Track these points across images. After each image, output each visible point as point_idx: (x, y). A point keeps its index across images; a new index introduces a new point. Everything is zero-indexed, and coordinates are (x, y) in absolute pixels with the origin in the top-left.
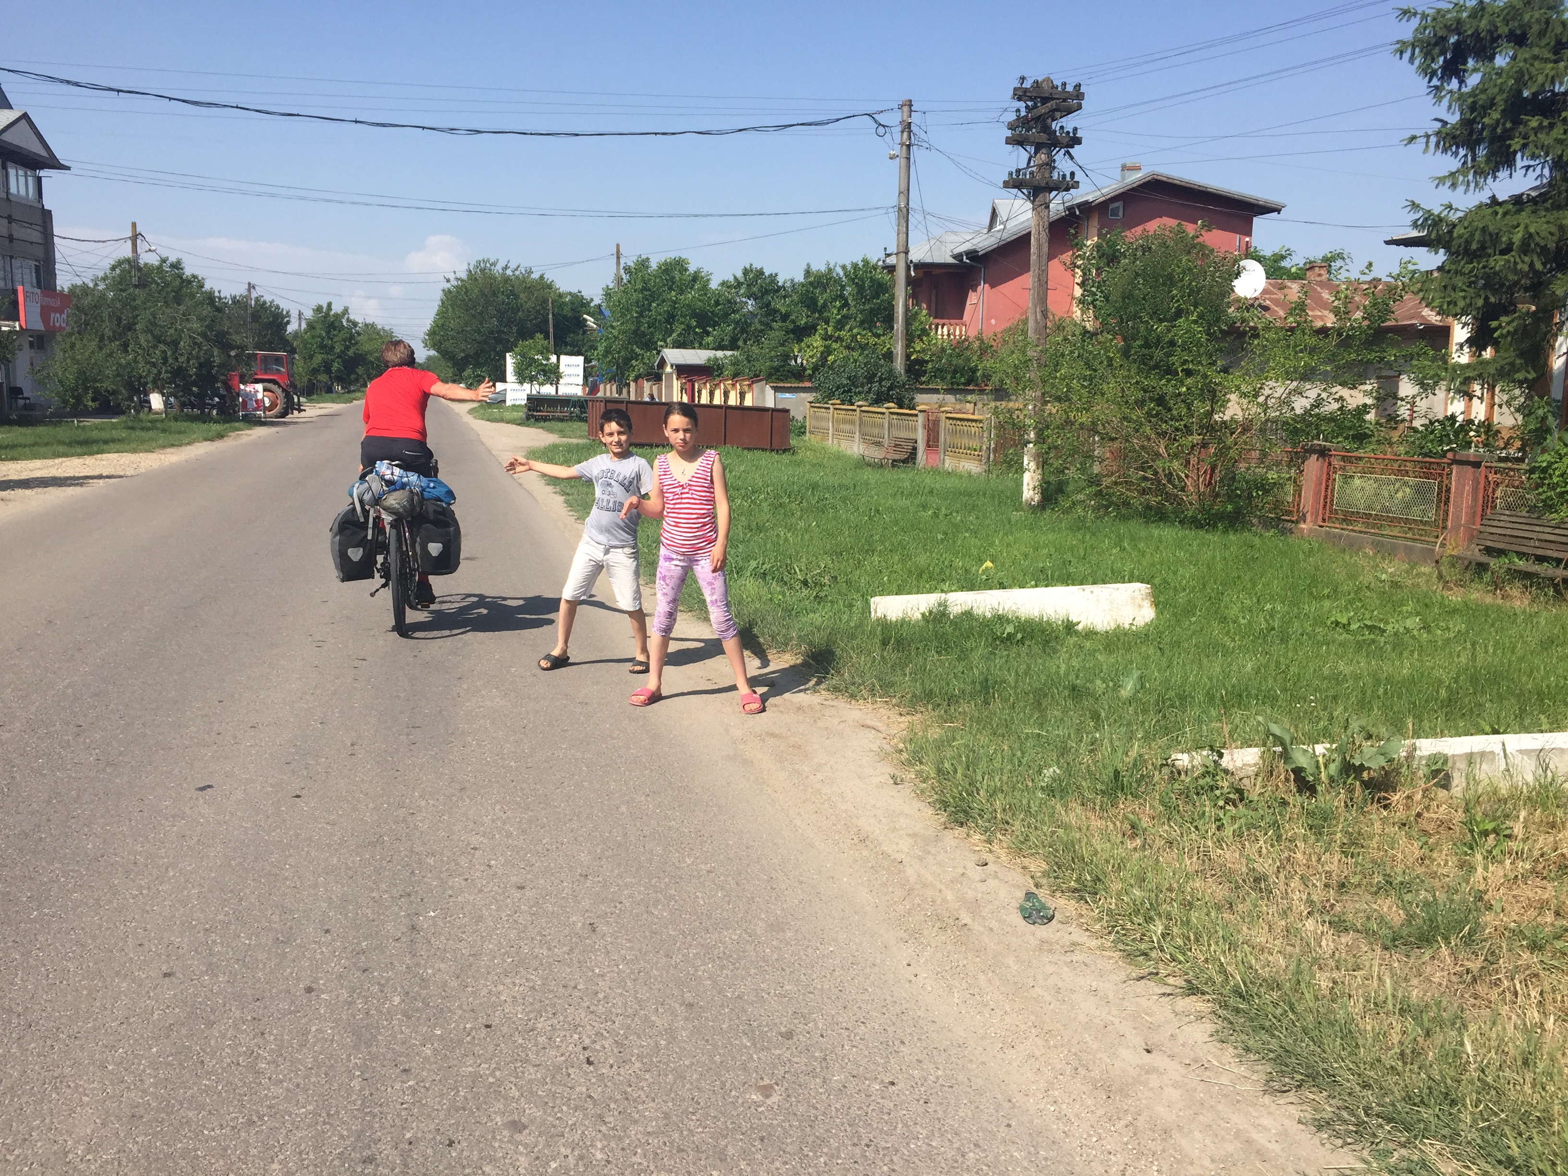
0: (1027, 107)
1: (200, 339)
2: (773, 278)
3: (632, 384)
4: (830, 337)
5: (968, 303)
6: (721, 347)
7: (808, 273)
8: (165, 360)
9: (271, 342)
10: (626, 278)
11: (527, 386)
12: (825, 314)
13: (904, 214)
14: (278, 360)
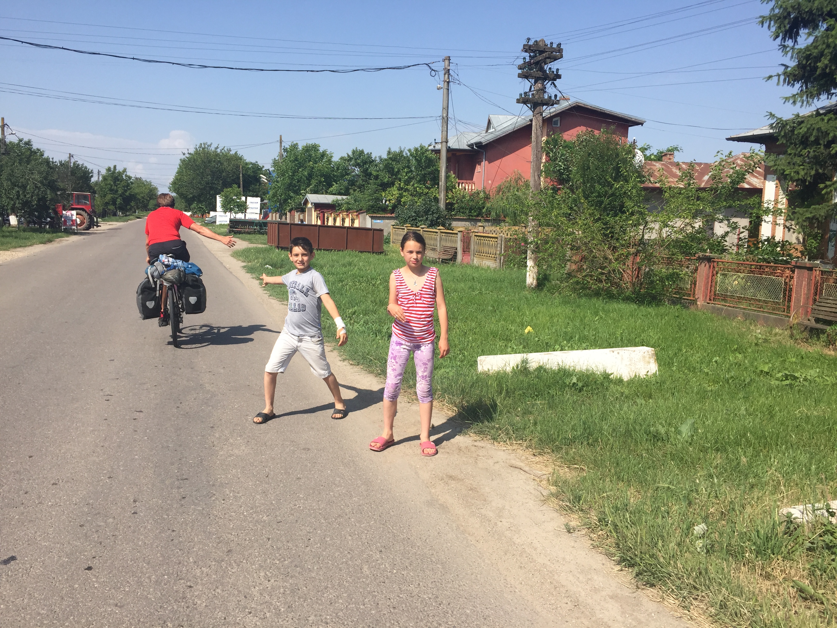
0: (530, 56)
1: (39, 185)
2: (369, 155)
3: (288, 214)
4: (402, 189)
5: (476, 171)
6: (340, 194)
7: (389, 153)
8: (18, 196)
9: (82, 187)
10: (284, 154)
11: (228, 214)
12: (399, 176)
13: (445, 120)
14: (85, 197)
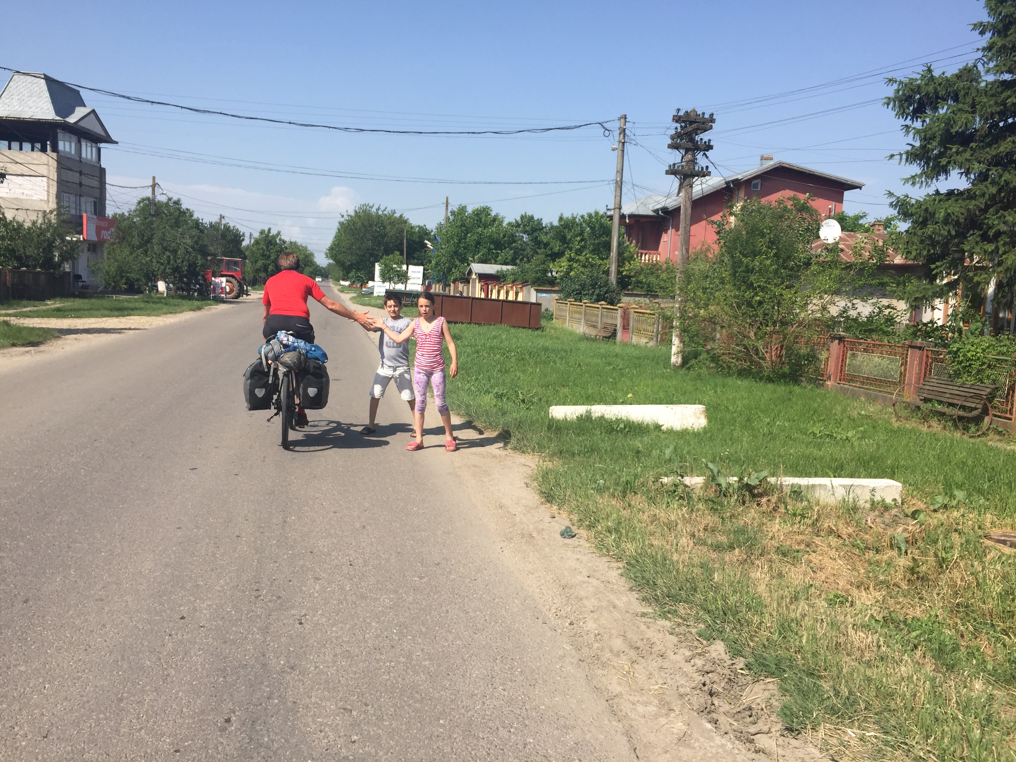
0: (681, 126)
1: (190, 250)
2: (539, 221)
3: (452, 285)
4: (573, 260)
5: (662, 240)
6: (506, 264)
7: (561, 219)
8: (169, 261)
9: (231, 252)
10: (451, 218)
11: (387, 284)
12: (571, 245)
13: (619, 185)
14: (236, 263)
